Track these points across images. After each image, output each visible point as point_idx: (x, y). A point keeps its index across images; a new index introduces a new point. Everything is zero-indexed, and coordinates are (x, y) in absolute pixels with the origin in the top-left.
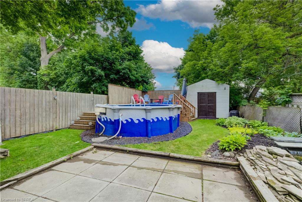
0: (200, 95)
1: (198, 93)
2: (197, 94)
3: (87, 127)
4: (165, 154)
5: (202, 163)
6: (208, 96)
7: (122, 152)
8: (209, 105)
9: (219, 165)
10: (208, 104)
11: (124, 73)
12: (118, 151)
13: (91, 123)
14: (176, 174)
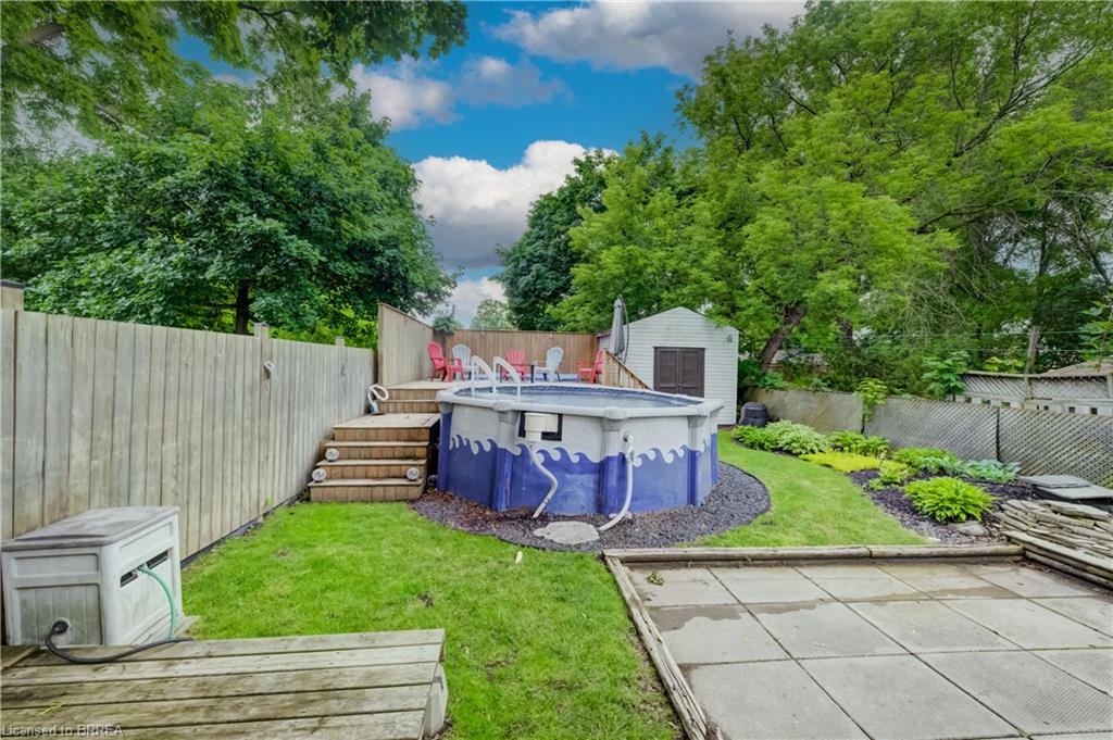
0: (662, 354)
1: (656, 348)
2: (653, 350)
3: (404, 489)
4: (852, 551)
5: (951, 560)
6: (684, 359)
7: (726, 563)
8: (685, 385)
9: (985, 558)
10: (683, 382)
11: (393, 260)
12: (712, 563)
13: (413, 469)
14: (963, 597)
